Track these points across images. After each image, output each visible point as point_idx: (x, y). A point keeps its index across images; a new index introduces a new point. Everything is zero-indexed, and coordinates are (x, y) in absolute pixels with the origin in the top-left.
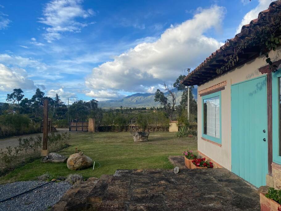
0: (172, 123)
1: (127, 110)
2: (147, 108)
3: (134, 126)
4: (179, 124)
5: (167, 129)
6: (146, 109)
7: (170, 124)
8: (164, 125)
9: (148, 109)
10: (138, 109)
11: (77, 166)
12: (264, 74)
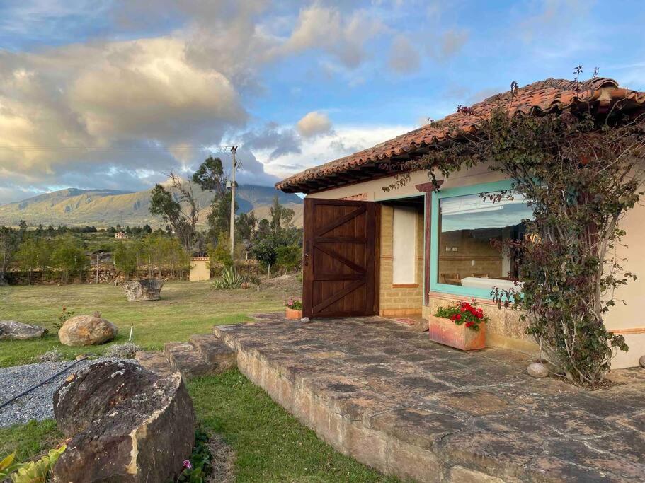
0: (195, 263)
1: (39, 232)
2: (98, 229)
3: (102, 271)
4: (211, 264)
5: (184, 274)
6: (95, 231)
7: (192, 264)
8: (179, 266)
9: (102, 231)
10: (73, 230)
11: (95, 336)
12: (423, 193)
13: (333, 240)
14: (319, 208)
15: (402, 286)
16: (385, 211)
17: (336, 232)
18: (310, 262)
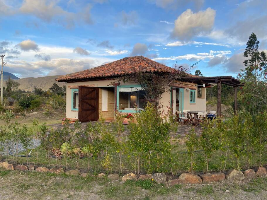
12: (114, 86)
13: (87, 99)
14: (83, 89)
15: (104, 112)
16: (100, 90)
17: (87, 96)
18: (80, 105)
